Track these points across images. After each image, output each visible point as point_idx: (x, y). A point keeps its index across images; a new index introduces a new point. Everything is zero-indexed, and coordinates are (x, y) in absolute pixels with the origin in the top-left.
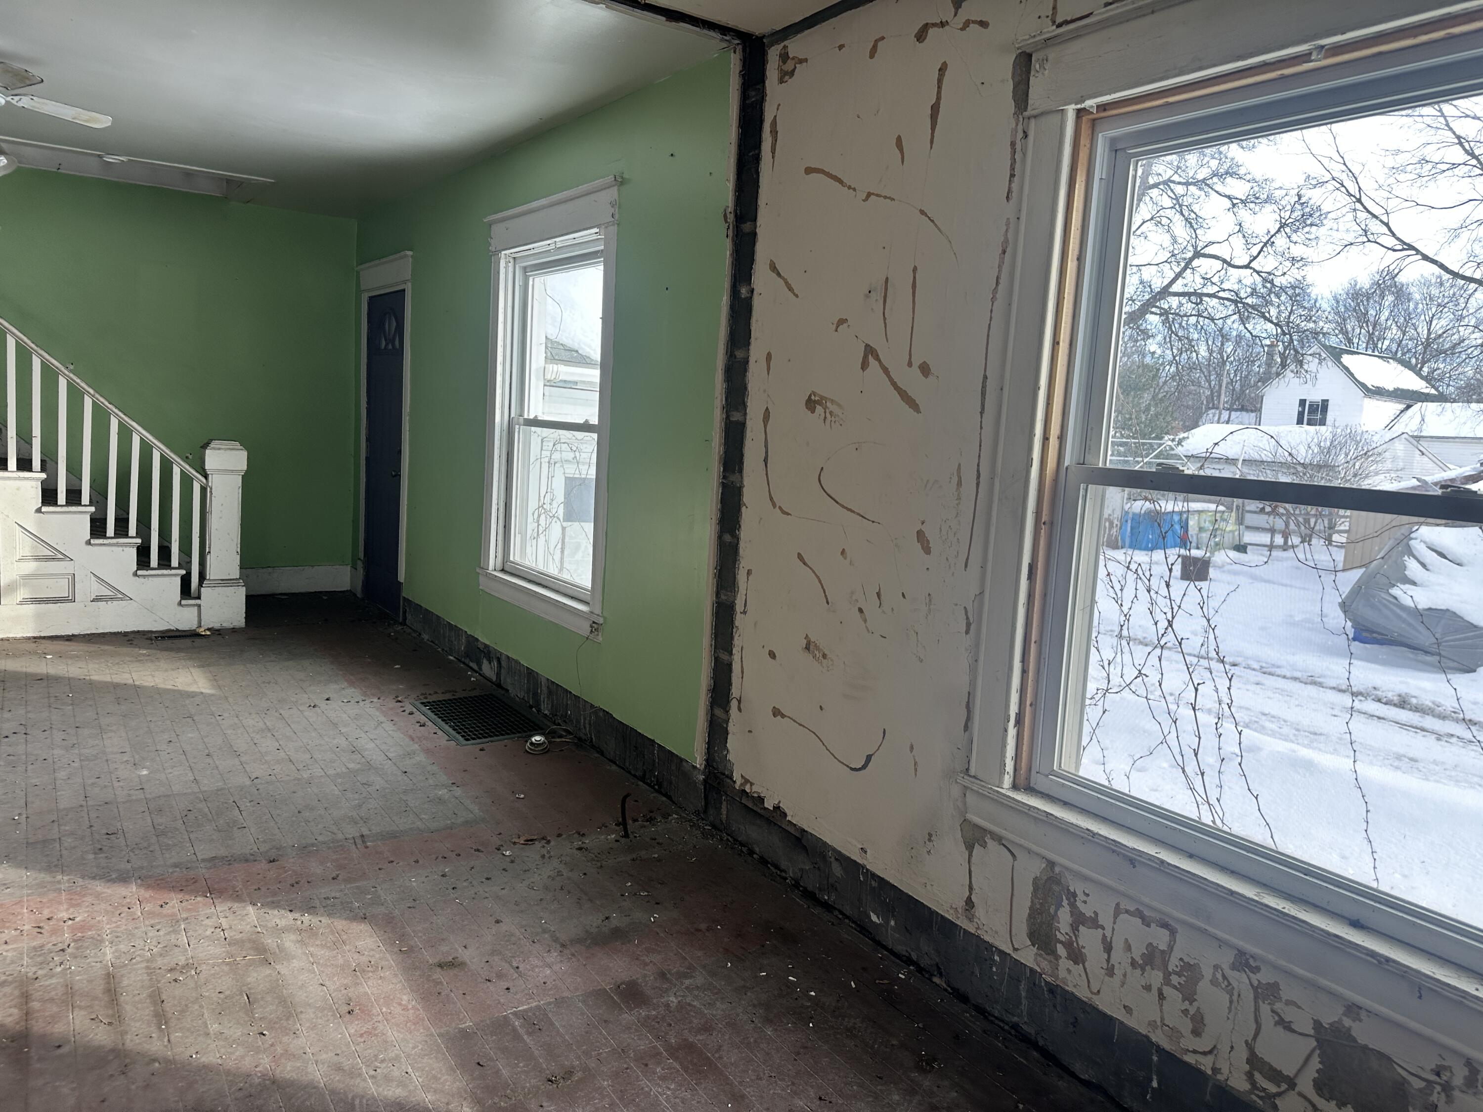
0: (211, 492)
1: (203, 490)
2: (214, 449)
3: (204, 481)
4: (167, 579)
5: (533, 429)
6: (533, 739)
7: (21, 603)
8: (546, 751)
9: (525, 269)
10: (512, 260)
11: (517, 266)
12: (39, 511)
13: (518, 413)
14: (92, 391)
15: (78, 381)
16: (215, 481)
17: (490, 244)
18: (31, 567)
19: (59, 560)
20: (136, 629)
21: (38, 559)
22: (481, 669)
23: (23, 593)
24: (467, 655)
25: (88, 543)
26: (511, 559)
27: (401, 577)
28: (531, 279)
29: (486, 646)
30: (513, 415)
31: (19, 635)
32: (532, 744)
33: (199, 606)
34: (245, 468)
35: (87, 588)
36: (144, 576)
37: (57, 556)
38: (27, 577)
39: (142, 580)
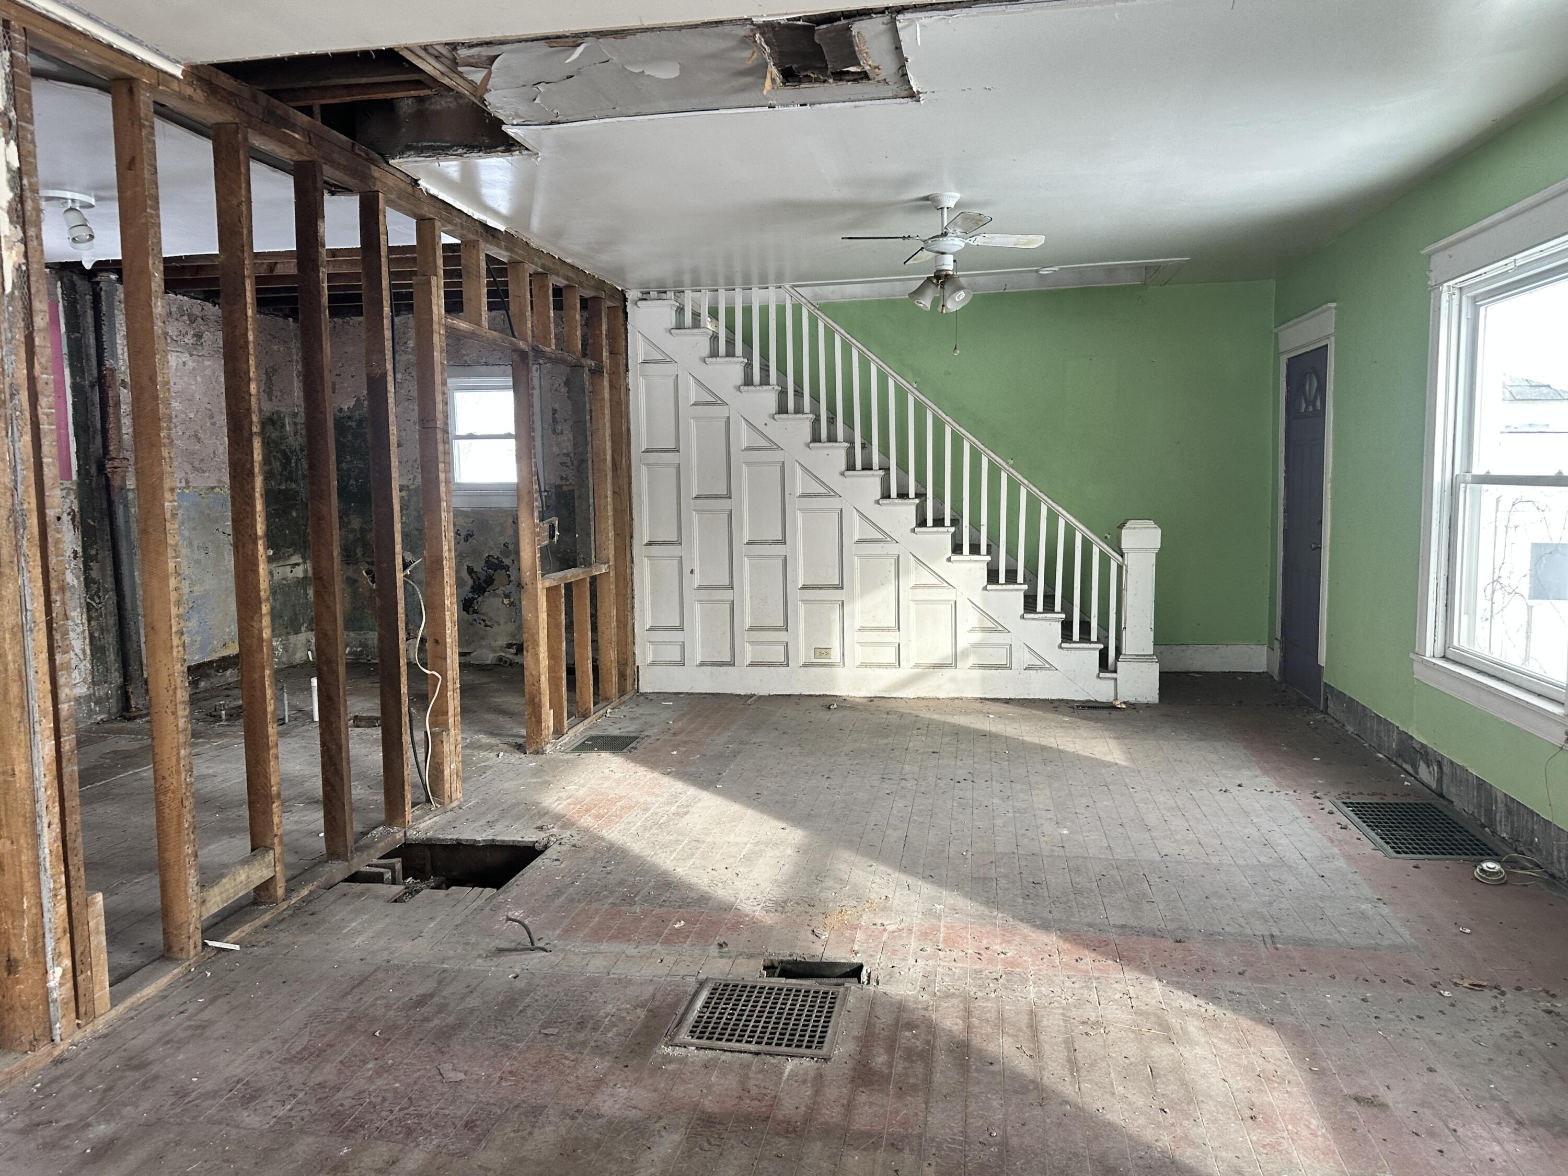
0: (1127, 570)
1: (1120, 568)
2: (1130, 528)
3: (1120, 559)
4: (1086, 652)
5: (1485, 487)
6: (1485, 865)
7: (971, 668)
8: (1502, 883)
9: (1474, 299)
10: (1457, 292)
11: (1464, 297)
12: (985, 589)
13: (1464, 469)
14: (1026, 482)
15: (1016, 474)
16: (1130, 559)
17: (1428, 278)
18: (977, 637)
19: (1000, 631)
20: (1060, 698)
21: (984, 630)
22: (1417, 773)
23: (972, 660)
24: (1399, 754)
25: (1022, 617)
26: (1455, 644)
27: (1322, 660)
28: (1482, 309)
29: (1423, 746)
30: (1457, 472)
31: (970, 696)
32: (1482, 870)
33: (1116, 679)
34: (1159, 546)
35: (1023, 658)
36: (1067, 649)
37: (999, 629)
38: (976, 646)
39: (1065, 652)
